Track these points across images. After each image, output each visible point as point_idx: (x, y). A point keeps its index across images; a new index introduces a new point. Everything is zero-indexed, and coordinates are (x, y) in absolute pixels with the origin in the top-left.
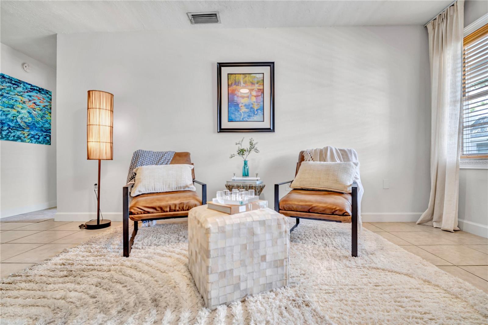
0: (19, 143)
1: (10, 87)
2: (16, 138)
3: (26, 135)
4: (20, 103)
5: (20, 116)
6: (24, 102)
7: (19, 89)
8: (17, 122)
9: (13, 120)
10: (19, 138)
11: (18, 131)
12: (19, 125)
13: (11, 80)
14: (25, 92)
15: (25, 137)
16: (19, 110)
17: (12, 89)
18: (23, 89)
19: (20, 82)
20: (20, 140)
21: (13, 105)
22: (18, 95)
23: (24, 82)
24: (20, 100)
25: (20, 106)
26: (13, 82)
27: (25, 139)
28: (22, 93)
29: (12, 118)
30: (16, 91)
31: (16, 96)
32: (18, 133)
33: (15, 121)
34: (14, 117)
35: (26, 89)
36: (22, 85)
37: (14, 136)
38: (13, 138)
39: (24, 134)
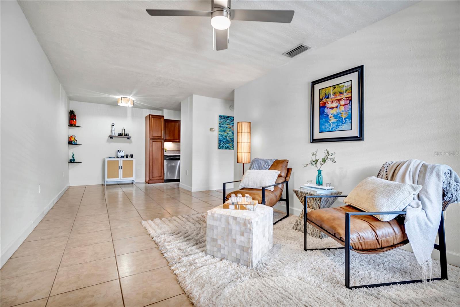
0: (228, 150)
1: (224, 121)
2: (226, 148)
3: (231, 145)
4: (228, 129)
5: (228, 136)
6: (230, 128)
7: (228, 121)
8: (227, 139)
9: (225, 138)
10: (228, 148)
11: (227, 143)
12: (228, 140)
13: (224, 117)
14: (230, 122)
15: (230, 147)
16: (228, 132)
17: (225, 121)
18: (230, 120)
19: (228, 117)
20: (228, 149)
21: (225, 130)
22: (228, 124)
23: (230, 117)
24: (228, 127)
25: (228, 130)
26: (225, 118)
27: (231, 148)
28: (229, 123)
29: (225, 137)
30: (226, 123)
31: (227, 125)
32: (227, 145)
33: (226, 139)
34: (225, 136)
35: (231, 120)
36: (229, 119)
37: (225, 147)
38: (225, 148)
39: (230, 145)
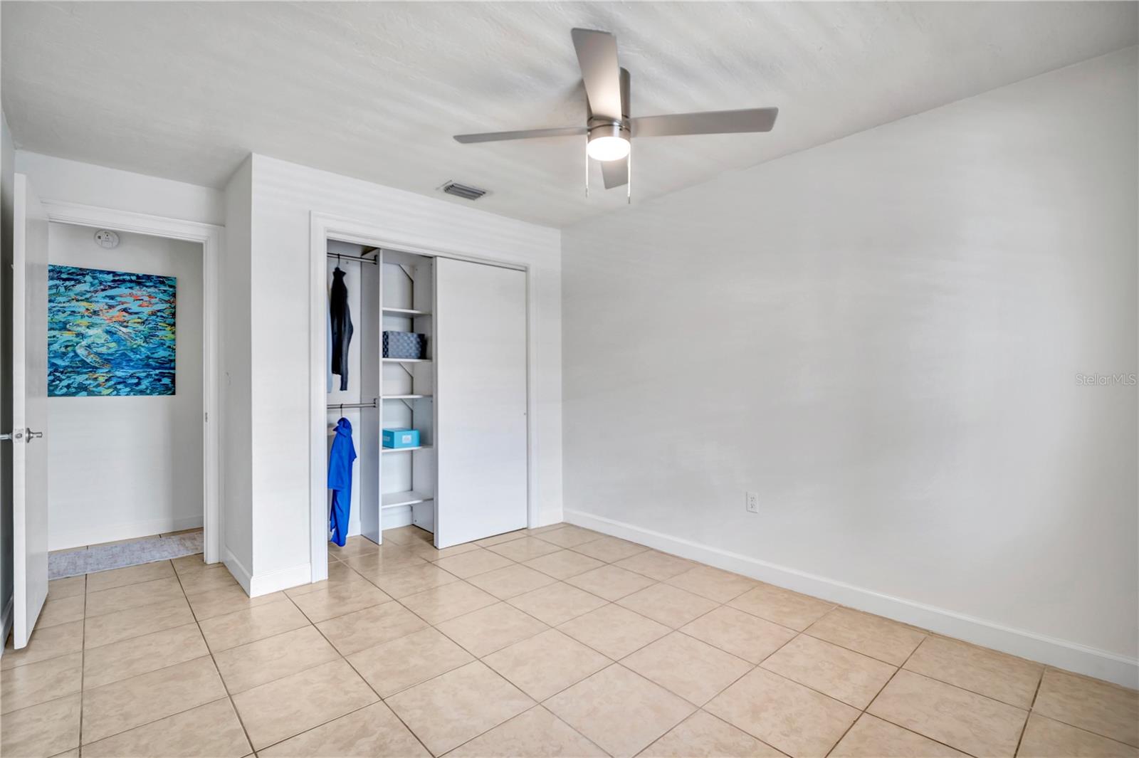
0: (82, 399)
1: (57, 286)
2: (74, 390)
3: (101, 380)
4: (83, 317)
5: (84, 343)
6: (95, 313)
7: (80, 288)
8: (76, 355)
9: (64, 354)
10: (82, 388)
11: (79, 373)
12: (83, 361)
13: (60, 272)
14: (96, 291)
15: (98, 385)
16: (82, 330)
17: (62, 289)
18: (92, 285)
19: (83, 272)
20: (85, 393)
21: (65, 323)
22: (78, 301)
23: (93, 271)
24: (82, 310)
25: (86, 321)
26: (64, 276)
27: (100, 389)
28: (88, 296)
29: (63, 350)
30: (72, 294)
31: (74, 303)
32: (80, 379)
33: (72, 354)
34: (66, 347)
35: (101, 283)
36: (88, 278)
37: (68, 386)
38: (65, 390)
39: (96, 379)
